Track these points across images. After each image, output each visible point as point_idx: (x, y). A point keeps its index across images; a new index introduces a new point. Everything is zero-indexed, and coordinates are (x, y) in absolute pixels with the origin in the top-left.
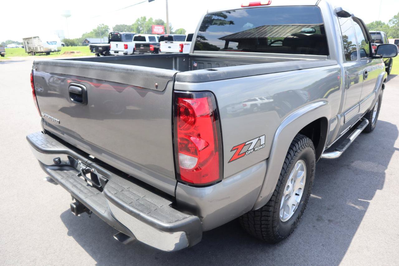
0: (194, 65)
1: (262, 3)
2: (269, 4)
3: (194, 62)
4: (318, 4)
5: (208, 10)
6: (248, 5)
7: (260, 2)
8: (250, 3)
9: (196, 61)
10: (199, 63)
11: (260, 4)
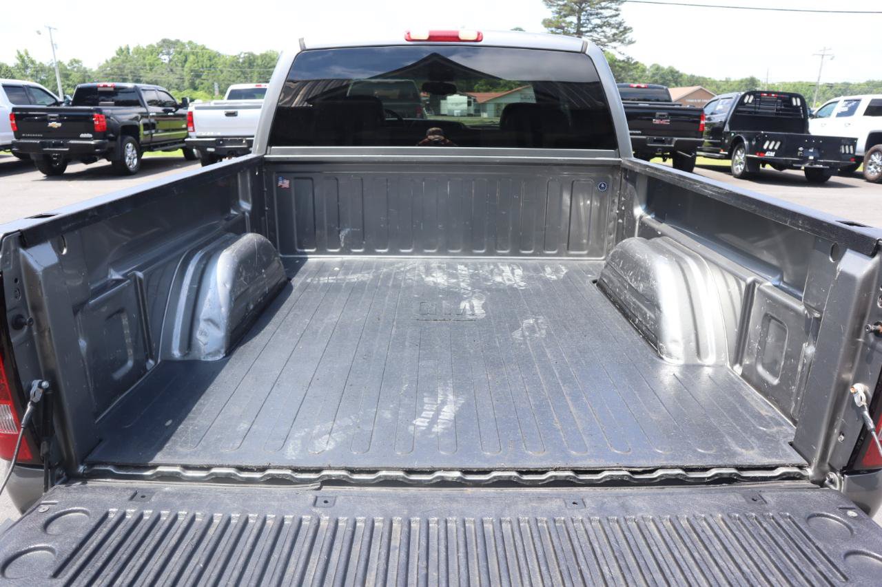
0: (280, 183)
1: (462, 37)
2: (481, 41)
3: (280, 178)
4: (586, 50)
5: (301, 40)
6: (426, 37)
7: (458, 32)
8: (431, 32)
9: (285, 175)
10: (296, 178)
11: (456, 38)
